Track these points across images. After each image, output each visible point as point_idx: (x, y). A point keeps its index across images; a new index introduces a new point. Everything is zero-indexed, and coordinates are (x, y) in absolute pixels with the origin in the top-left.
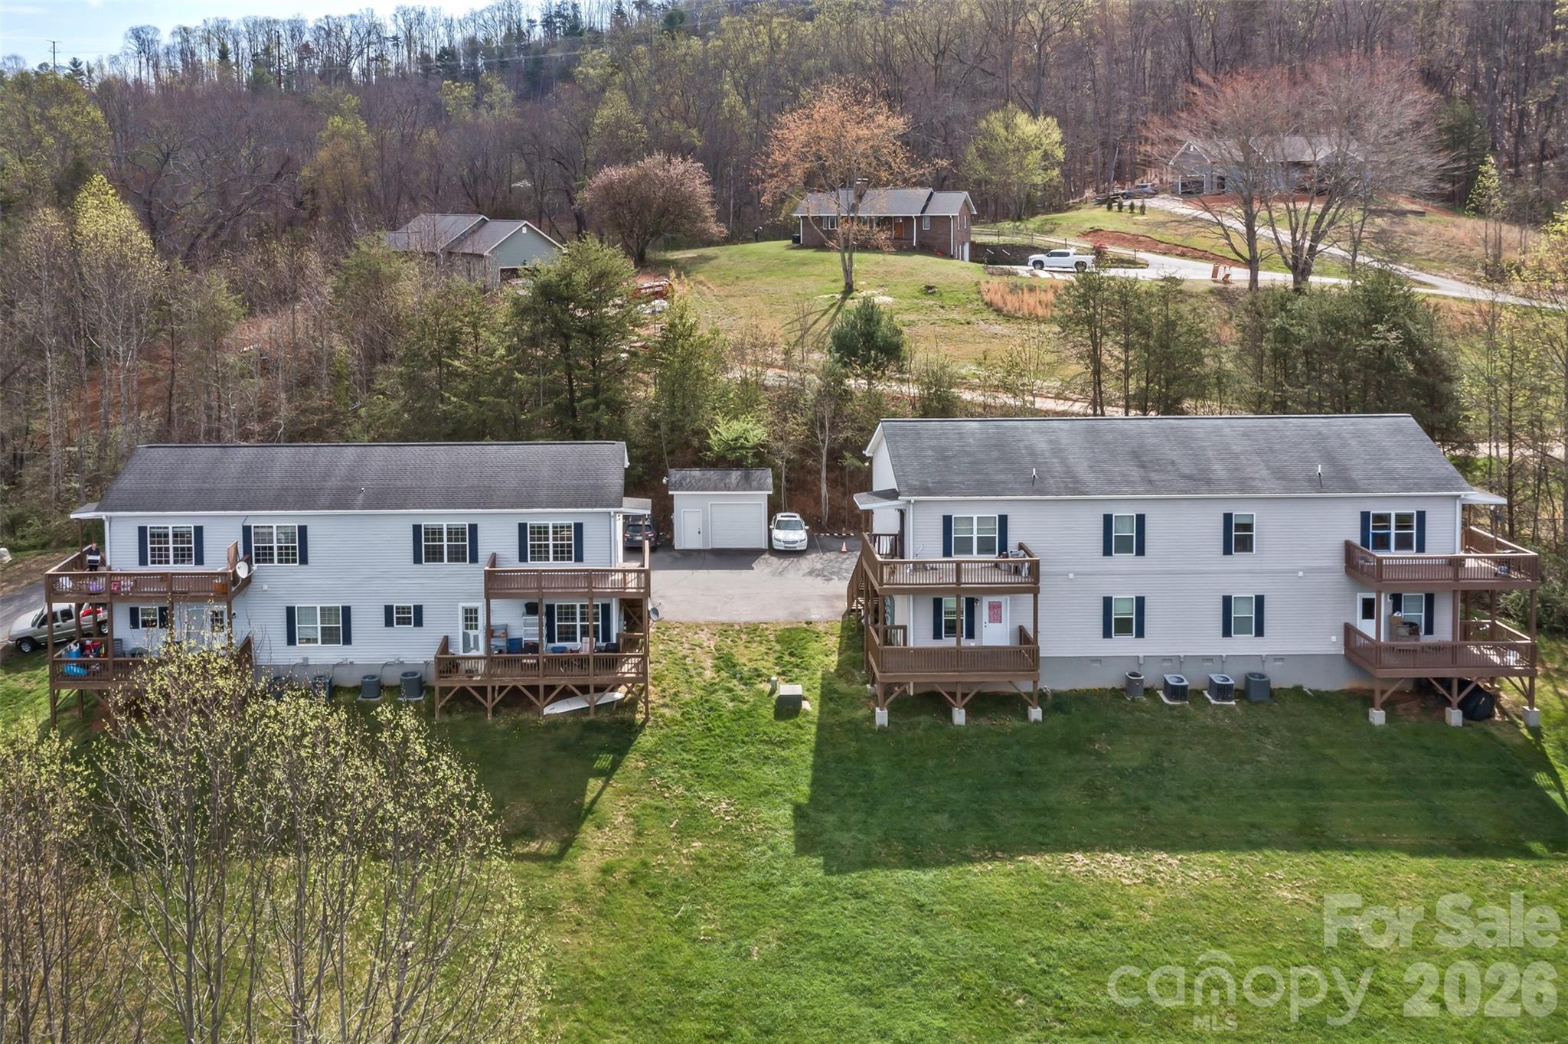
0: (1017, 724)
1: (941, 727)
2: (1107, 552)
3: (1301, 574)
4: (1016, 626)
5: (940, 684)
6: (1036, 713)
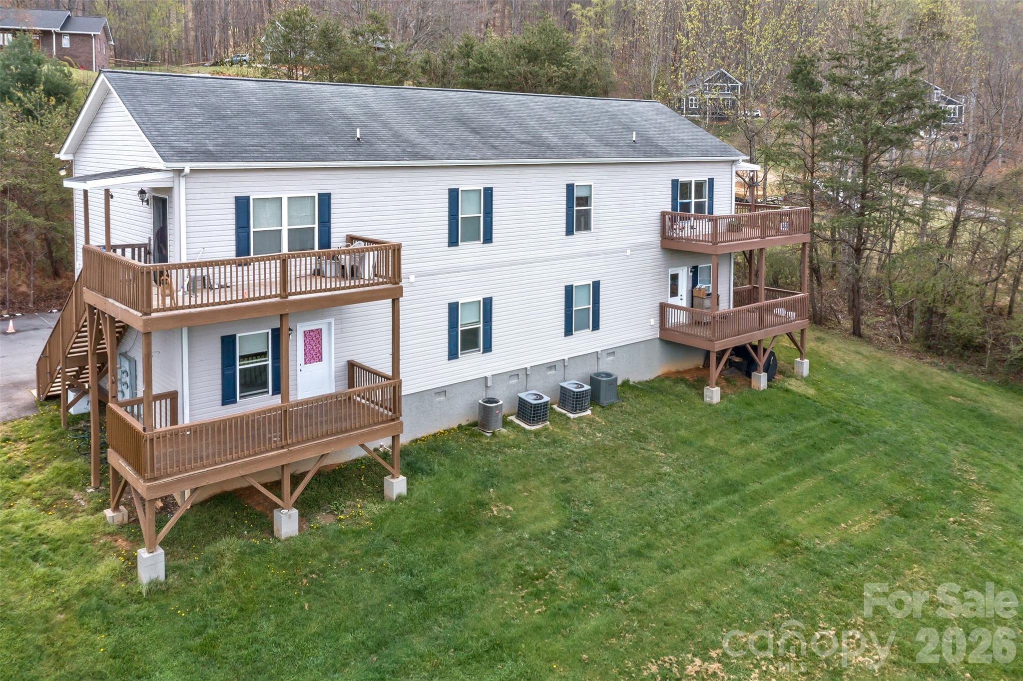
0: (376, 508)
1: (261, 551)
2: (453, 241)
3: (629, 253)
4: (343, 362)
5: (252, 475)
6: (397, 485)
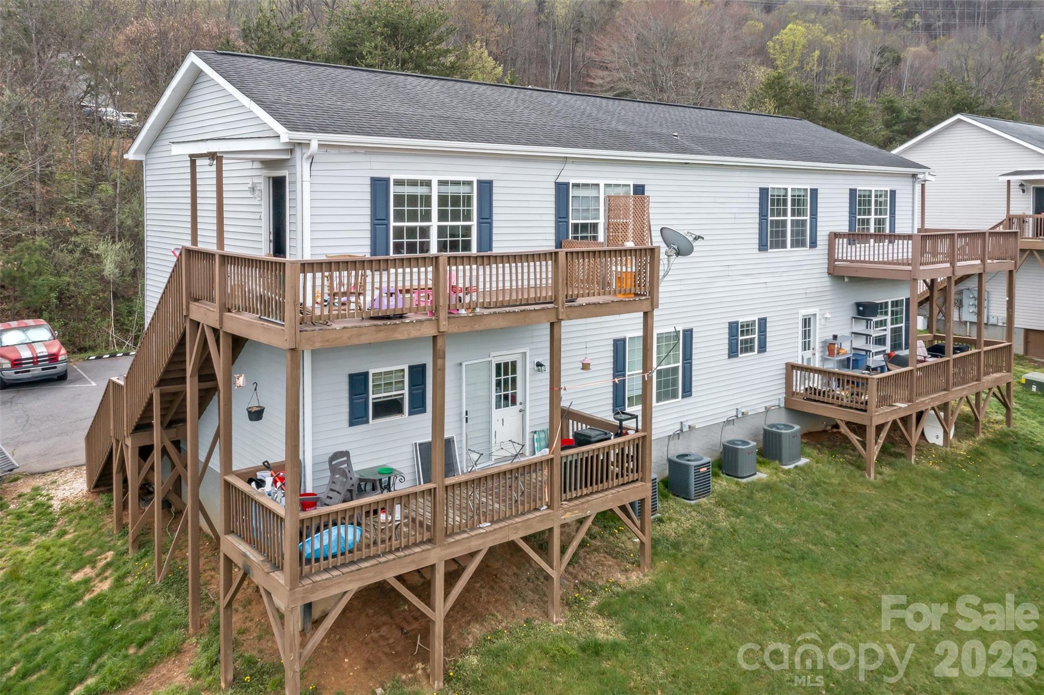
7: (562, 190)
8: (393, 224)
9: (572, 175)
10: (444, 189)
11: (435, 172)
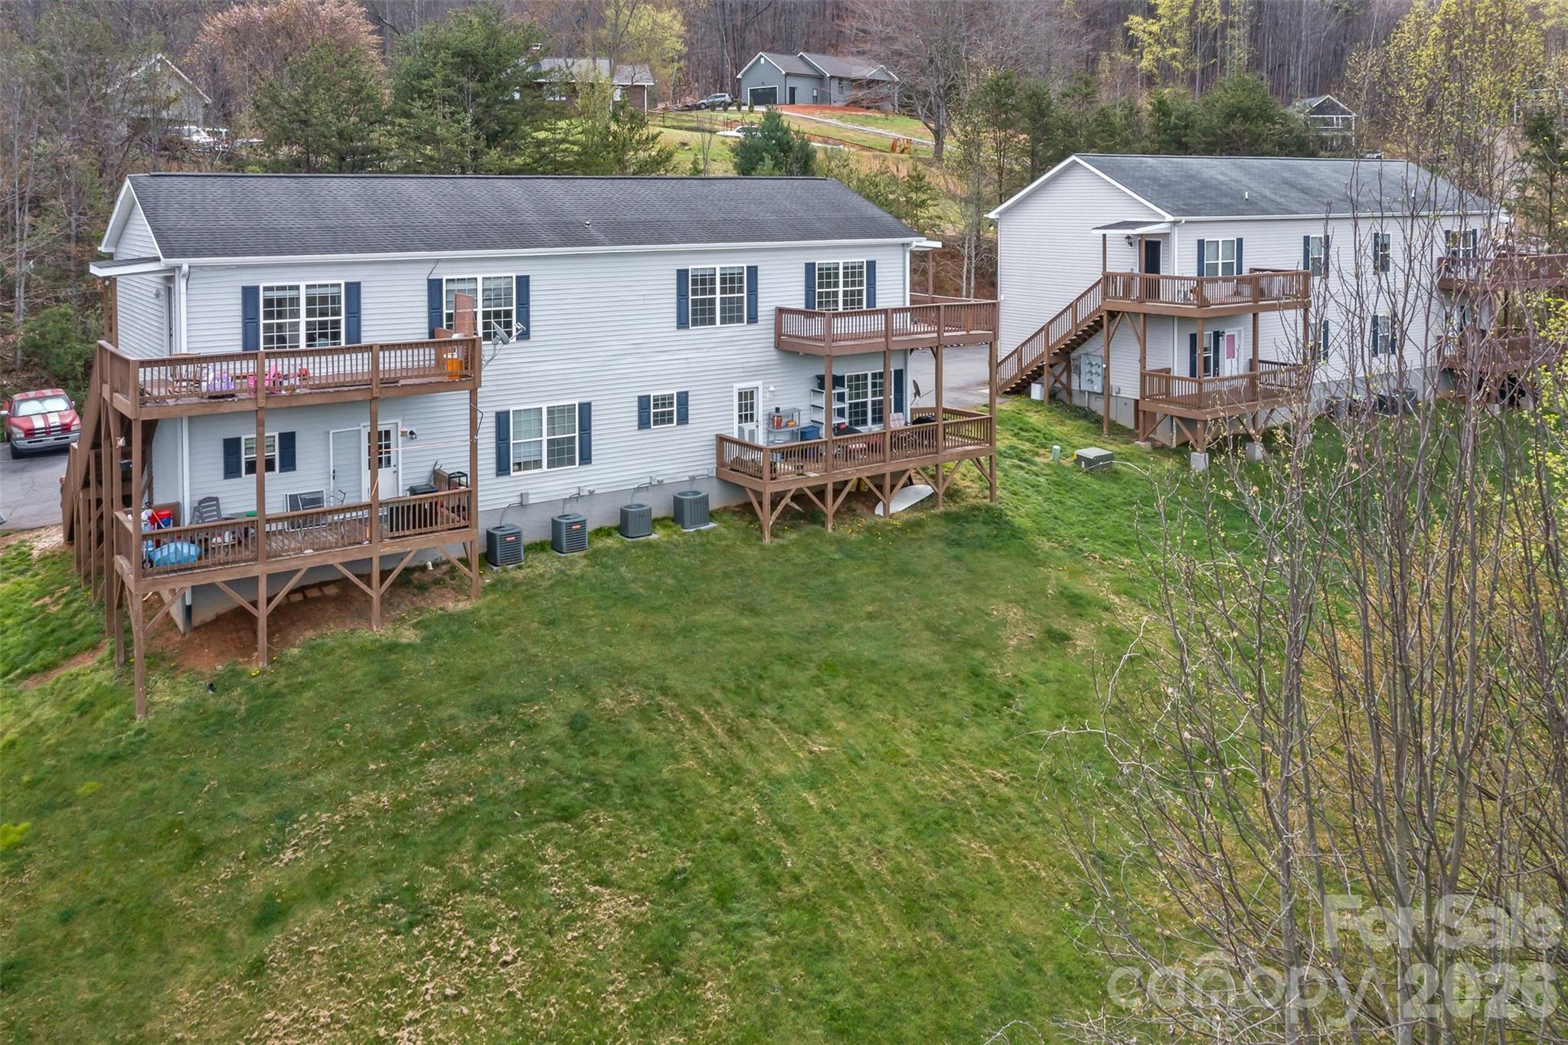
7: (435, 286)
8: (262, 321)
9: (444, 274)
10: (312, 291)
11: (303, 279)
